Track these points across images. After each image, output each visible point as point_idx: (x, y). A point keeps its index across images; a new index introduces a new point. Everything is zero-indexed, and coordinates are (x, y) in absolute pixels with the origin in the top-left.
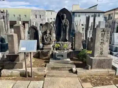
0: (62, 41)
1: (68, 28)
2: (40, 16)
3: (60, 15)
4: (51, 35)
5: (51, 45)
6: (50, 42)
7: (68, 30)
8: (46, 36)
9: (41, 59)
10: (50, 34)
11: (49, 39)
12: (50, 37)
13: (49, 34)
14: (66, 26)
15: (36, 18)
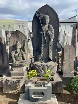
1: (52, 39)
2: (23, 26)
3: (39, 16)
4: (24, 51)
5: (25, 68)
7: (52, 43)
8: (16, 52)
9: (5, 94)
10: (23, 49)
11: (21, 57)
13: (21, 49)
15: (19, 28)
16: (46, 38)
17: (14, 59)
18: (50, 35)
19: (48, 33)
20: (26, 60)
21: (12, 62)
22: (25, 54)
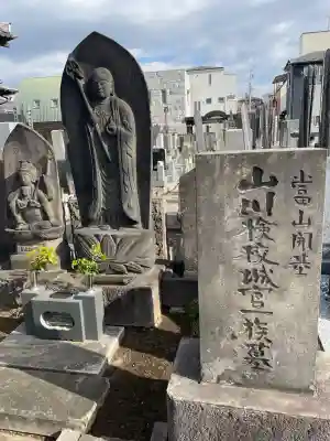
0: (106, 222)
2: (164, 92)
4: (45, 192)
6: (40, 227)
8: (22, 196)
10: (41, 184)
11: (38, 212)
12: (40, 200)
13: (35, 184)
14: (115, 139)
16: (106, 146)
17: (19, 217)
18: (116, 136)
19: (111, 130)
20: (53, 220)
21: (14, 227)
22: (49, 200)
